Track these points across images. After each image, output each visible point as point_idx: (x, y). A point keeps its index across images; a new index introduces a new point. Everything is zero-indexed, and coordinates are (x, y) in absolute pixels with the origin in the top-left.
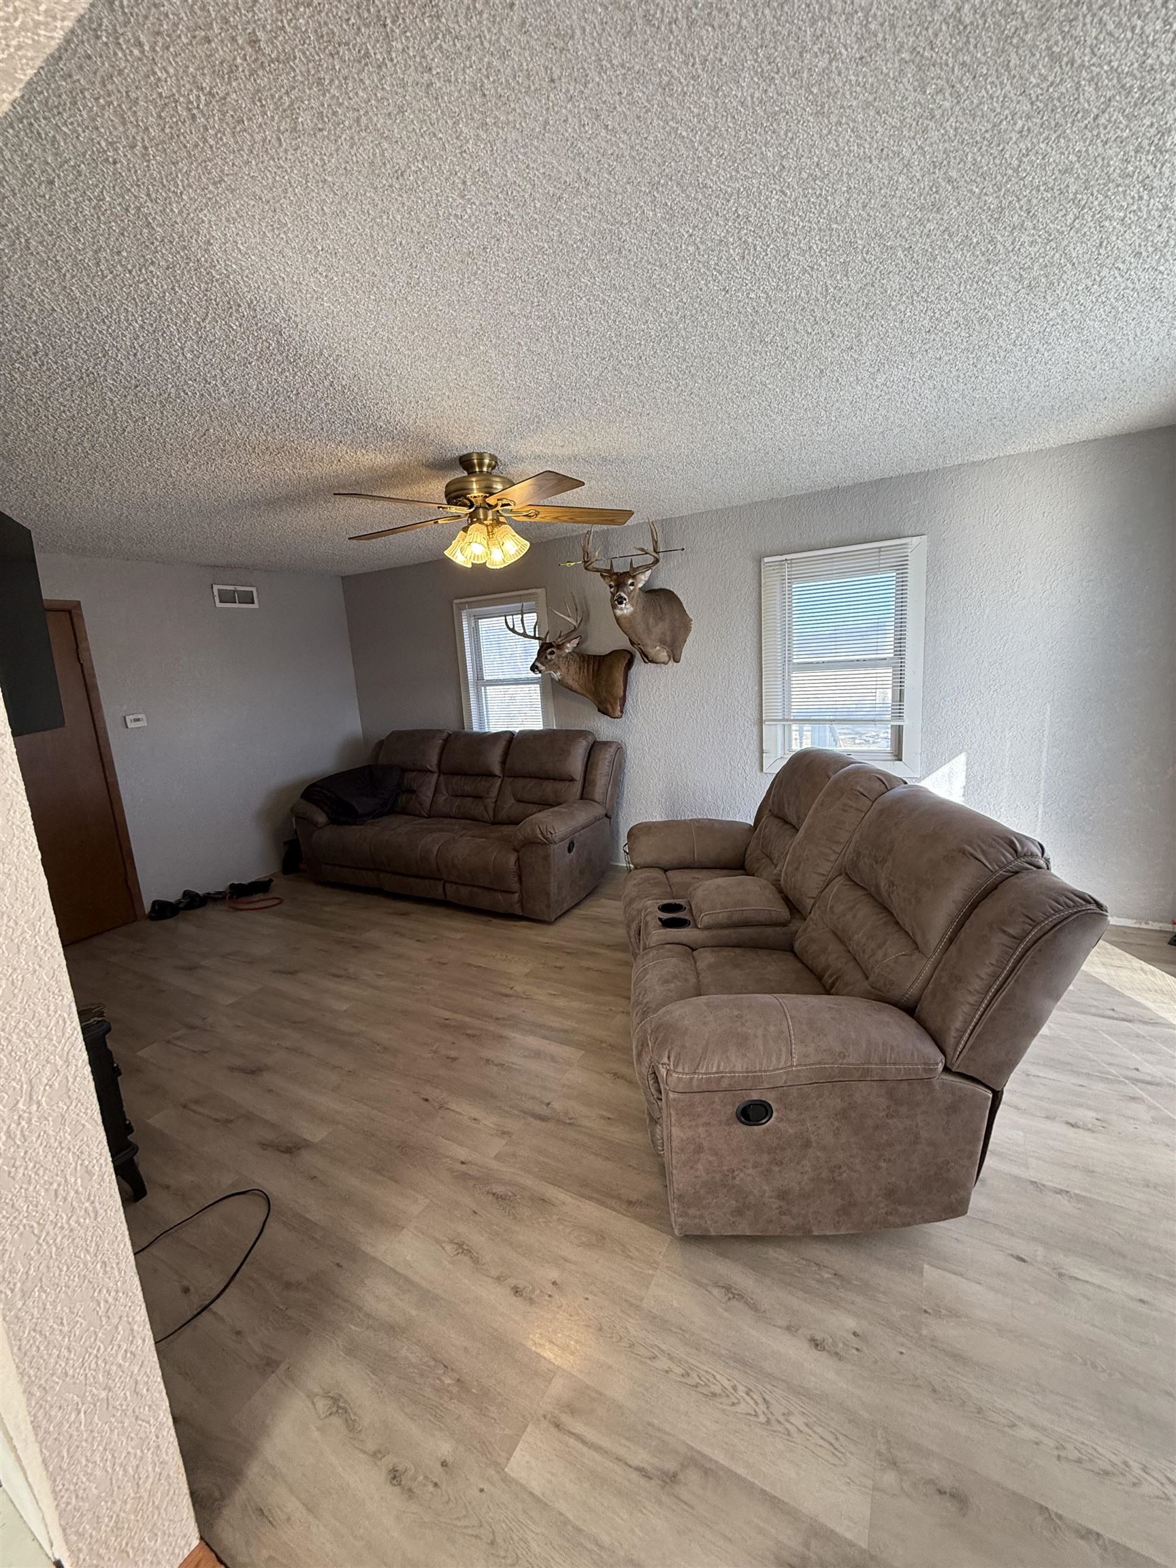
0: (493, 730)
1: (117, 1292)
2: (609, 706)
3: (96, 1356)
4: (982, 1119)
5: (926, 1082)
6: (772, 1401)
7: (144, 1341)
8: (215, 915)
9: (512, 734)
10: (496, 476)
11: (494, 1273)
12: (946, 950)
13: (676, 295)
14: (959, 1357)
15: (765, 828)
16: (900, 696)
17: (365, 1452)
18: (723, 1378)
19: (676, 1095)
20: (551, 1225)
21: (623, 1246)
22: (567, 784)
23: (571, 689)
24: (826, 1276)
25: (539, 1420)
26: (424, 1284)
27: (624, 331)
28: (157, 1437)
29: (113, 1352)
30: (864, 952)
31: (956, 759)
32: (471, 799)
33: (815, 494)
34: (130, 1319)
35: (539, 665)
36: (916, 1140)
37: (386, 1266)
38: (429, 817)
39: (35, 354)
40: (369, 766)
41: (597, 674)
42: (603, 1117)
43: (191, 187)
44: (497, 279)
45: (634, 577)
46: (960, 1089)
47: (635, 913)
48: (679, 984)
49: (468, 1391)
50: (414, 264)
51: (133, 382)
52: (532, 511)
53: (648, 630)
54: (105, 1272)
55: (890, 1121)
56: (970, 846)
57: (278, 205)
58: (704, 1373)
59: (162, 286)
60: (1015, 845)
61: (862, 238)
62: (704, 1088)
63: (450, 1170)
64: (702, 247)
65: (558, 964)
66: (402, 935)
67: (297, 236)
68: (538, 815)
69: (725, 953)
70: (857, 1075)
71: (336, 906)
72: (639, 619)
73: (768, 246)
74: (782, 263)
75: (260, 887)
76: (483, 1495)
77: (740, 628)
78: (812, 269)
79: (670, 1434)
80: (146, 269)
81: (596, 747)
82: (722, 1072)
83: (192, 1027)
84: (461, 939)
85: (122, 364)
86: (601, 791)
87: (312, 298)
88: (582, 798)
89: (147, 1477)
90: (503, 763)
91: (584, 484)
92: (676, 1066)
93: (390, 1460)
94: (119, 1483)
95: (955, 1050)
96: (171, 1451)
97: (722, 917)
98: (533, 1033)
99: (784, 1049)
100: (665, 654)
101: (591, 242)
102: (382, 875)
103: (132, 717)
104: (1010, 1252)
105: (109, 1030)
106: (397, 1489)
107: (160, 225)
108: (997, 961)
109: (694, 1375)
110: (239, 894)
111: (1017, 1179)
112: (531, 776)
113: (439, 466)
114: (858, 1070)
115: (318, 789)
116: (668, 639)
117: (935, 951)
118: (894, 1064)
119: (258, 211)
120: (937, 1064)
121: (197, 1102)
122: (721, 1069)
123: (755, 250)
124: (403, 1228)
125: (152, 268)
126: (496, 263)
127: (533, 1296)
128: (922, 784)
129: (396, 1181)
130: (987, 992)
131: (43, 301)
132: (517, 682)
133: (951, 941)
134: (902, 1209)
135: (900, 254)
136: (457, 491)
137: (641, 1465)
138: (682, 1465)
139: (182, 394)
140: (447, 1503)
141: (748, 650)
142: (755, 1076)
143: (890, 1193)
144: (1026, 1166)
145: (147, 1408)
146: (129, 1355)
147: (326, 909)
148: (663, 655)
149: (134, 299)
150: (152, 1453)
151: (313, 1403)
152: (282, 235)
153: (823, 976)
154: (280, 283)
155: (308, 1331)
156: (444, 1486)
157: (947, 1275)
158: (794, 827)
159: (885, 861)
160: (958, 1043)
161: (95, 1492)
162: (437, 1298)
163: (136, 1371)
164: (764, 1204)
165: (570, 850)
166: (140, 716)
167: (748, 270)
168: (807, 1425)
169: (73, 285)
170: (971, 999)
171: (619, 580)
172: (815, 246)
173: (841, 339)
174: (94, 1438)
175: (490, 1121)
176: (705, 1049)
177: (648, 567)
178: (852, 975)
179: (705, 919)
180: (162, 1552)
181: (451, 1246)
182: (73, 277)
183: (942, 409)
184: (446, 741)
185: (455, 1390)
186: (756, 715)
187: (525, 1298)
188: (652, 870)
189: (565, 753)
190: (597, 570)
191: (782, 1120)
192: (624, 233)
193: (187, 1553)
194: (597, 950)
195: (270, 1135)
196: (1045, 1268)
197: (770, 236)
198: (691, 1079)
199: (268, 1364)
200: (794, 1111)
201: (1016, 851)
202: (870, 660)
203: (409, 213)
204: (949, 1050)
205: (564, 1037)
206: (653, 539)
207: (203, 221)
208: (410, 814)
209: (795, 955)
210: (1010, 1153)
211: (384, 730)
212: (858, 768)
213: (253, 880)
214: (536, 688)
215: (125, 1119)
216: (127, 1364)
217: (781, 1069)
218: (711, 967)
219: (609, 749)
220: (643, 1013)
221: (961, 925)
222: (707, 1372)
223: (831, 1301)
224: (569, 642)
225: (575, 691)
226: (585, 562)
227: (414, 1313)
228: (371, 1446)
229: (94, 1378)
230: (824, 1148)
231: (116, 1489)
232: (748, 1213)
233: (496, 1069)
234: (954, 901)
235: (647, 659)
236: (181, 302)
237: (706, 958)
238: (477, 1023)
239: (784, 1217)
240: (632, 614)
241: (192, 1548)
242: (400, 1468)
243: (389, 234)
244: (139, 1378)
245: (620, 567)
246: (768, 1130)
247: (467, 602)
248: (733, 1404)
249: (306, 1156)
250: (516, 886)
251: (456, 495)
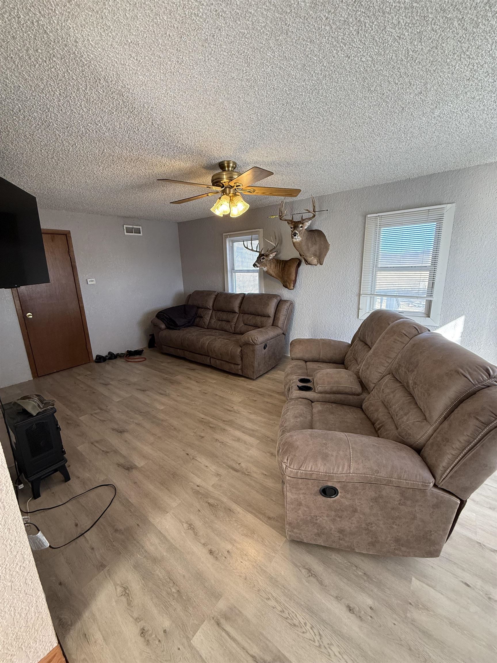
0: (238, 293)
1: (16, 541)
2: (288, 284)
3: (5, 568)
4: (452, 514)
5: (423, 491)
6: (324, 636)
7: (30, 562)
8: (119, 362)
9: (244, 294)
10: (236, 172)
11: (203, 541)
12: (441, 423)
13: (321, 62)
14: (426, 634)
15: (356, 346)
16: (432, 285)
17: (132, 617)
18: (301, 617)
19: (290, 478)
20: (232, 522)
21: (263, 539)
22: (267, 318)
23: (271, 275)
24: (360, 573)
25: (210, 619)
26: (171, 541)
27: (293, 87)
28: (37, 602)
29: (14, 566)
30: (397, 415)
31: (459, 318)
32: (225, 322)
33: (397, 182)
34: (23, 553)
35: (257, 264)
36: (414, 518)
37: (157, 529)
38: (208, 328)
39: (20, 111)
40: (184, 305)
41: (283, 269)
42: (263, 474)
43: (58, 5)
44: (222, 56)
45: (303, 224)
46: (442, 497)
47: (288, 381)
48: (302, 419)
49: (181, 597)
50: (179, 49)
51: (65, 125)
52: (251, 189)
53: (308, 249)
54: (10, 533)
55: (401, 507)
56: (462, 369)
57: (103, 14)
58: (291, 613)
59: (62, 70)
60: (489, 371)
61: (432, 13)
62: (304, 477)
63: (192, 488)
64: (334, 27)
65: (254, 399)
66: (191, 379)
67: (117, 34)
68: (252, 332)
69: (328, 406)
70: (385, 482)
71: (166, 363)
72: (304, 244)
73: (373, 23)
74: (381, 35)
75: (138, 353)
76: (179, 651)
77: (353, 249)
78: (400, 38)
79: (270, 641)
80: (52, 60)
81: (281, 302)
82: (313, 471)
83: (101, 409)
84: (215, 383)
85: (57, 115)
86: (282, 322)
87: (133, 73)
88: (273, 325)
89: (32, 618)
90: (240, 307)
91: (273, 174)
92: (290, 464)
93: (142, 624)
94: (17, 620)
95: (441, 477)
96: (43, 608)
97: (327, 388)
98: (238, 429)
99: (346, 464)
100: (316, 260)
101: (270, 28)
102: (186, 352)
103: (90, 280)
104: (461, 579)
105: (56, 411)
106: (142, 639)
107: (51, 32)
108: (471, 434)
109: (286, 612)
110: (130, 354)
111: (469, 539)
112: (251, 314)
113: (210, 167)
114: (385, 480)
115: (162, 314)
116: (318, 253)
117: (435, 422)
118: (406, 480)
119: (94, 19)
120: (430, 483)
121: (97, 442)
122: (313, 469)
123: (365, 26)
124: (168, 512)
125: (54, 59)
126: (221, 45)
127: (218, 556)
128: (438, 331)
129: (168, 490)
130: (463, 450)
131: (13, 81)
132: (248, 271)
133: (445, 418)
134: (403, 549)
135: (456, 23)
136: (216, 179)
137: (254, 654)
138: (274, 659)
139: (88, 131)
140: (163, 651)
141: (356, 260)
142: (329, 476)
143: (397, 540)
144: (476, 533)
145: (31, 590)
146: (22, 568)
147: (163, 364)
148: (315, 261)
149: (52, 78)
150: (34, 608)
151: (116, 588)
152: (110, 34)
153: (375, 423)
154: (116, 65)
155: (120, 553)
156: (163, 643)
157: (424, 585)
158: (369, 347)
159: (413, 371)
160: (444, 473)
161: (6, 624)
162: (176, 548)
163: (26, 575)
164: (331, 533)
165: (265, 348)
166: (93, 279)
167: (361, 41)
168: (339, 653)
169: (23, 71)
170: (454, 452)
171: (295, 225)
172: (402, 21)
173: (415, 87)
174: (5, 602)
175: (213, 468)
176: (306, 458)
177: (310, 219)
178: (390, 426)
179: (319, 388)
180: (39, 648)
181: (186, 525)
182: (22, 66)
183: (471, 131)
184: (217, 296)
185: (176, 595)
186: (357, 291)
187: (214, 556)
188: (299, 361)
189: (266, 305)
190: (286, 220)
191: (343, 497)
192: (288, 20)
193: (51, 649)
194: (272, 394)
195: (122, 461)
196: (481, 593)
197: (374, 15)
198: (297, 472)
199: (101, 566)
200: (350, 494)
201: (489, 375)
202: (418, 267)
203: (170, 14)
204: (438, 477)
205: (251, 433)
206: (313, 205)
207: (70, 28)
208: (199, 327)
209: (363, 410)
210: (467, 524)
211: (191, 290)
212: (406, 321)
213: (136, 349)
214: (257, 275)
215: (62, 448)
216: (21, 572)
217: (343, 474)
218: (319, 412)
219: (287, 304)
220: (283, 431)
221: (452, 411)
222: (293, 612)
223: (361, 588)
224: (272, 254)
225: (273, 276)
226: (280, 216)
227: (165, 554)
228: (135, 615)
229: (4, 577)
230: (364, 514)
231: (16, 623)
232: (323, 536)
233: (219, 444)
234: (449, 398)
235: (307, 263)
236: (73, 79)
237: (318, 407)
238: (215, 421)
239: (341, 541)
240: (301, 241)
241: (54, 647)
242: (146, 629)
243: (162, 29)
244: (27, 578)
245: (297, 218)
246: (335, 501)
247: (229, 235)
248: (303, 632)
249: (135, 472)
250: (239, 362)
251: (216, 182)
